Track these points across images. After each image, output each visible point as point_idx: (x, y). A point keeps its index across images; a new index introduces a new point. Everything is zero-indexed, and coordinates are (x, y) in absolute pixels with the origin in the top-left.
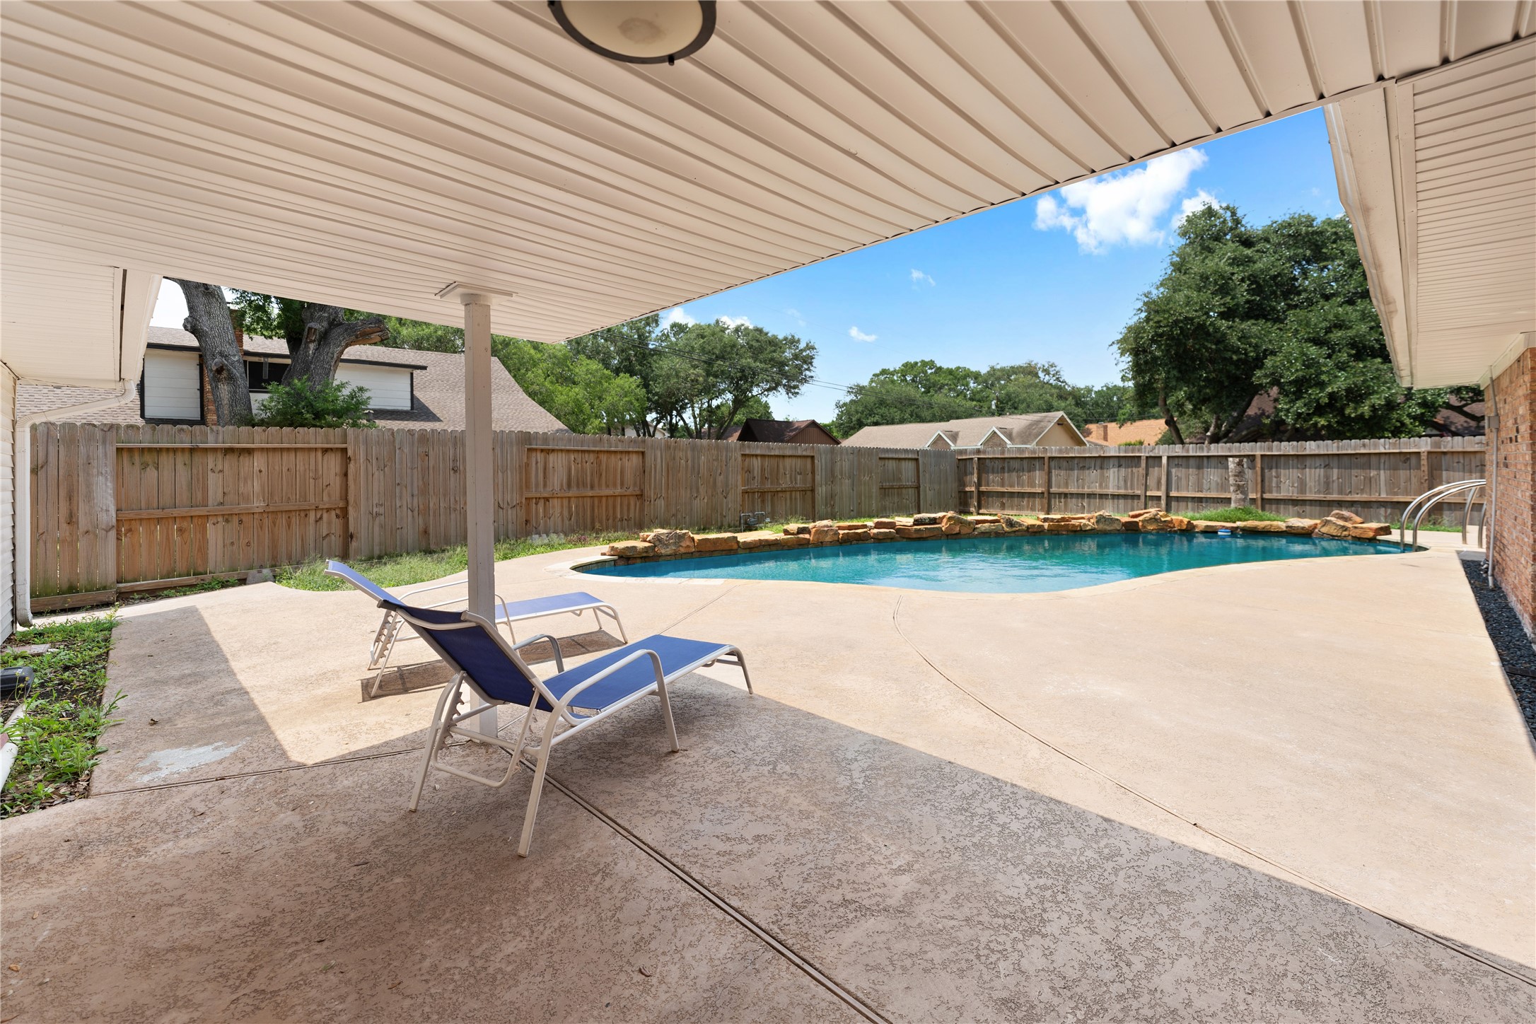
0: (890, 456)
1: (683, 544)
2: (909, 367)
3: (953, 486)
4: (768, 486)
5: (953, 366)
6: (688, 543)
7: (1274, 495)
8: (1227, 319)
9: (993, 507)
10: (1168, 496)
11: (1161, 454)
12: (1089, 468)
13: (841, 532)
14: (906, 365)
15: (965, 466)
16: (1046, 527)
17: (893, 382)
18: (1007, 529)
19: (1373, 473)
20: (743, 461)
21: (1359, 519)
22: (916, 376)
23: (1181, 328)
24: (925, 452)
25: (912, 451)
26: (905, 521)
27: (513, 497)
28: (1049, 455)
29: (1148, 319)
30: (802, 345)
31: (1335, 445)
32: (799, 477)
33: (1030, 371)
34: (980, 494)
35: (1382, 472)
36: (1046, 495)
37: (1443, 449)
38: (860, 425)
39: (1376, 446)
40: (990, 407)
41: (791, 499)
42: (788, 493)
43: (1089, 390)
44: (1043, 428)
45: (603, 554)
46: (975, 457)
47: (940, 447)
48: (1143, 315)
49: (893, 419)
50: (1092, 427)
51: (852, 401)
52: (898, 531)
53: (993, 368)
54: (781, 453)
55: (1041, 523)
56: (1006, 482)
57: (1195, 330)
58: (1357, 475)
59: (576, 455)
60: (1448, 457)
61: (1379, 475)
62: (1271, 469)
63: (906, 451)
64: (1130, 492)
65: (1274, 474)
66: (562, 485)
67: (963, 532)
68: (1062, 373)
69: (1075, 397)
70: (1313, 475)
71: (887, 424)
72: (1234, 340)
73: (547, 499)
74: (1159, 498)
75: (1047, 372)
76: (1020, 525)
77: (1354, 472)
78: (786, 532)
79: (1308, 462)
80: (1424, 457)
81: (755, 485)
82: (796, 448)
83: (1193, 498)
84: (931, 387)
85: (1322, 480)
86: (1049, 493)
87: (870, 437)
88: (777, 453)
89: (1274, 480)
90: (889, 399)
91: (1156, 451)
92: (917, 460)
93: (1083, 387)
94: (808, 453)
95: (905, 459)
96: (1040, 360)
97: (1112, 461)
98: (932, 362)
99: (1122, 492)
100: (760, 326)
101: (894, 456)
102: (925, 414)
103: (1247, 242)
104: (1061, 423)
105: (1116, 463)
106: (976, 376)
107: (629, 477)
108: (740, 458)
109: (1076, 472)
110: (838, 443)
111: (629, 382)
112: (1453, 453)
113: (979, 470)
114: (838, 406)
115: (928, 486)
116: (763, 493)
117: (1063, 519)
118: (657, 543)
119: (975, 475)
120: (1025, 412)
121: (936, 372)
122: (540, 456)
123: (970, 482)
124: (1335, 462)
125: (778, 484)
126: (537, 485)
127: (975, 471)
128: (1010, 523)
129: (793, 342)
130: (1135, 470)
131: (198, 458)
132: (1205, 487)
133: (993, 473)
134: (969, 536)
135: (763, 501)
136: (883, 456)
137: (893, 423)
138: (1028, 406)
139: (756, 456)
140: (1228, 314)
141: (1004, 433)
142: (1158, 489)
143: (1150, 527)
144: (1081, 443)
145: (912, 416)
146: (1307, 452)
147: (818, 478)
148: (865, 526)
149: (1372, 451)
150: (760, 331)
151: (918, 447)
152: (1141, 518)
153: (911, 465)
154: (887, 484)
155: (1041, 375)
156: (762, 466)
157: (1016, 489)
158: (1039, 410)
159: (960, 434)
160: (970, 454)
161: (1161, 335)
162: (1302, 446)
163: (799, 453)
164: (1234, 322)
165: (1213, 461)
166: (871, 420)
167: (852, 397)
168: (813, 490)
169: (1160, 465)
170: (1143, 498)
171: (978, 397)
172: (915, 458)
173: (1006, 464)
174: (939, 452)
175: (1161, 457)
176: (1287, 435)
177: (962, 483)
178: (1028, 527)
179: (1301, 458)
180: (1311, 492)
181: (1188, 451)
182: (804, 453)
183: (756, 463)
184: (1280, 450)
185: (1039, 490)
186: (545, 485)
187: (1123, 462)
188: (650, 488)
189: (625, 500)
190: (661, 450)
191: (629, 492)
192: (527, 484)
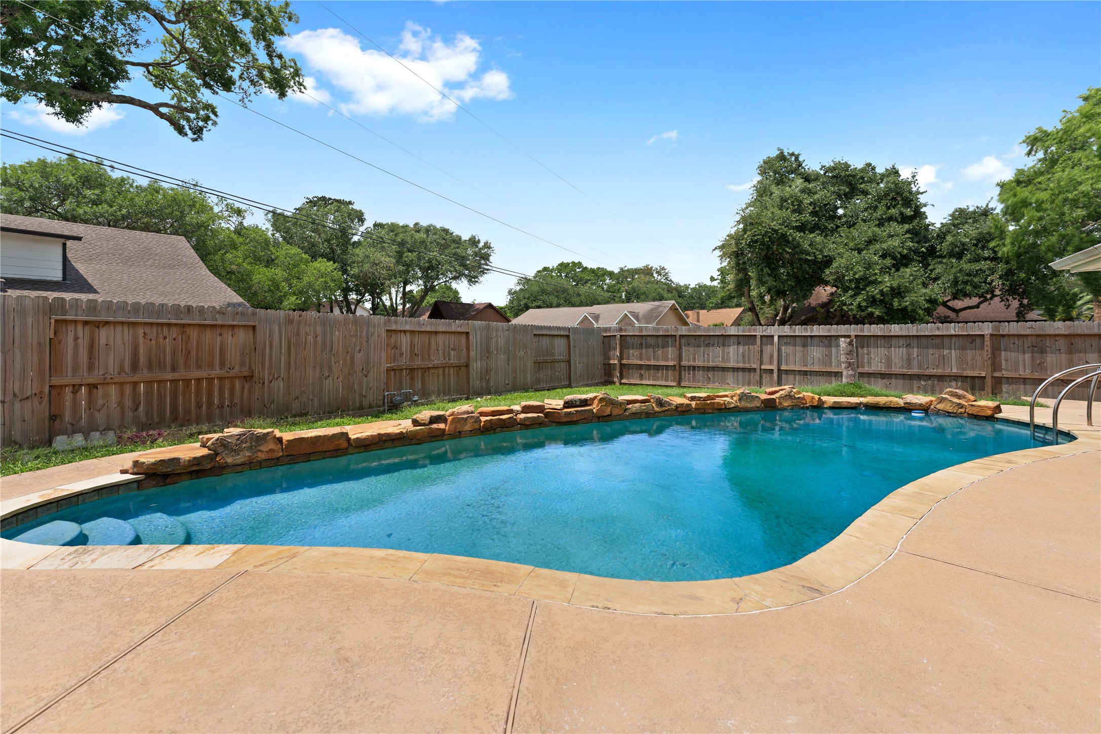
0: (544, 333)
1: (264, 448)
2: (563, 266)
3: (599, 359)
4: (418, 362)
5: (595, 266)
6: (271, 446)
7: (866, 369)
8: (800, 231)
9: (633, 377)
10: (779, 370)
11: (772, 334)
12: (713, 345)
13: (483, 419)
14: (562, 264)
15: (609, 342)
16: (694, 406)
17: (552, 277)
18: (657, 409)
19: (946, 352)
20: (389, 337)
21: (972, 398)
22: (568, 273)
23: (769, 237)
24: (575, 330)
25: (564, 329)
26: (554, 402)
27: (25, 386)
28: (680, 333)
29: (745, 230)
30: (481, 245)
31: (915, 328)
32: (452, 353)
33: (647, 271)
34: (622, 366)
35: (953, 351)
36: (677, 368)
37: (1001, 333)
38: (527, 308)
39: (947, 329)
40: (621, 297)
41: (444, 375)
42: (441, 371)
43: (687, 287)
44: (661, 312)
45: (124, 472)
46: (618, 334)
47: (586, 325)
48: (741, 226)
49: (551, 304)
50: (689, 313)
51: (521, 290)
52: (547, 415)
53: (622, 269)
54: (433, 329)
55: (689, 402)
56: (644, 356)
57: (778, 239)
58: (933, 354)
59: (148, 330)
60: (1006, 339)
61: (951, 353)
62: (863, 348)
63: (559, 328)
64: (747, 366)
65: (865, 351)
66: (121, 367)
67: (614, 413)
68: (669, 274)
69: (678, 291)
70: (897, 354)
71: (547, 307)
72: (806, 246)
73: (96, 386)
74: (771, 371)
75: (659, 273)
76: (670, 404)
77: (931, 351)
78: (415, 423)
79: (894, 342)
80: (987, 338)
81: (403, 362)
82: (450, 324)
83: (800, 371)
84: (580, 281)
85: (905, 357)
86: (680, 366)
87: (533, 317)
88: (428, 329)
89: (866, 356)
90: (549, 289)
91: (769, 331)
92: (568, 336)
93: (682, 285)
94: (463, 329)
95: (557, 336)
96: (655, 265)
97: (732, 339)
98: (580, 263)
99: (741, 365)
100: (446, 227)
101: (548, 333)
102: (575, 299)
103: (807, 179)
104: (673, 309)
105: (736, 341)
106: (611, 274)
107: (232, 355)
108: (384, 334)
109: (702, 348)
110: (509, 321)
111: (325, 266)
112: (1009, 335)
113: (621, 345)
114: (510, 292)
115: (577, 359)
116: (412, 370)
117: (709, 398)
118: (220, 450)
119: (618, 350)
120: (644, 301)
121: (582, 271)
123: (614, 355)
124: (915, 342)
125: (429, 359)
126: (76, 368)
127: (618, 346)
128: (660, 403)
129: (474, 242)
130: (751, 347)
132: (810, 362)
133: (633, 349)
134: (620, 418)
135: (412, 379)
136: (538, 333)
137: (551, 307)
138: (647, 297)
139: (405, 332)
140: (802, 228)
141: (633, 316)
142: (771, 363)
143: (786, 404)
144: (685, 323)
145: (565, 301)
146: (892, 334)
147: (472, 354)
148: (511, 411)
149: (945, 333)
150: (446, 231)
151: (569, 325)
152: (777, 395)
153: (563, 341)
154: (541, 359)
155: (655, 275)
156: (411, 342)
157: (652, 363)
158: (654, 300)
159: (601, 316)
160: (614, 331)
161: (756, 242)
162: (888, 328)
163: (453, 329)
164: (804, 233)
165: (816, 340)
166: (535, 304)
167: (521, 287)
168: (467, 366)
169: (772, 344)
170: (758, 371)
171: (611, 290)
172: (566, 335)
173: (644, 341)
174: (586, 330)
175: (773, 336)
176: (836, 320)
177: (607, 357)
178: (677, 407)
179: (887, 338)
180: (895, 367)
181: (795, 331)
182: (459, 330)
183: (405, 340)
184: (870, 331)
185: (671, 364)
186: (91, 368)
187: (741, 339)
188: (263, 368)
189: (227, 383)
190: (280, 324)
191: (232, 373)
192: (55, 367)
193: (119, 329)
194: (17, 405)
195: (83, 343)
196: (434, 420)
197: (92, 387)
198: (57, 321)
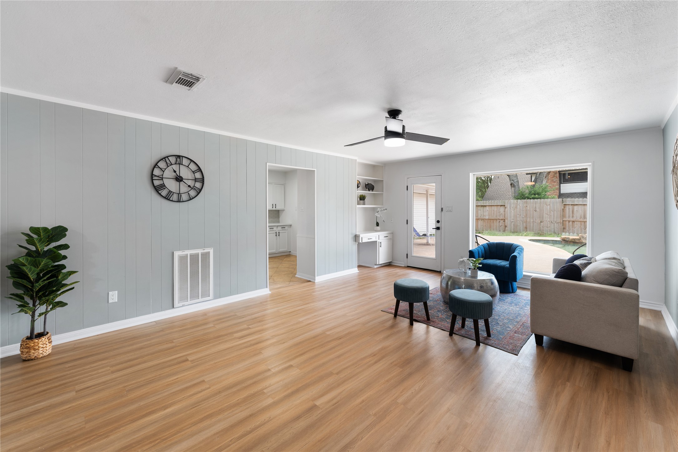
118: (581, 238)
126: (569, 216)
192: (564, 216)
193: (580, 206)
194: (556, 224)
195: (571, 210)
197: (573, 221)
198: (564, 204)
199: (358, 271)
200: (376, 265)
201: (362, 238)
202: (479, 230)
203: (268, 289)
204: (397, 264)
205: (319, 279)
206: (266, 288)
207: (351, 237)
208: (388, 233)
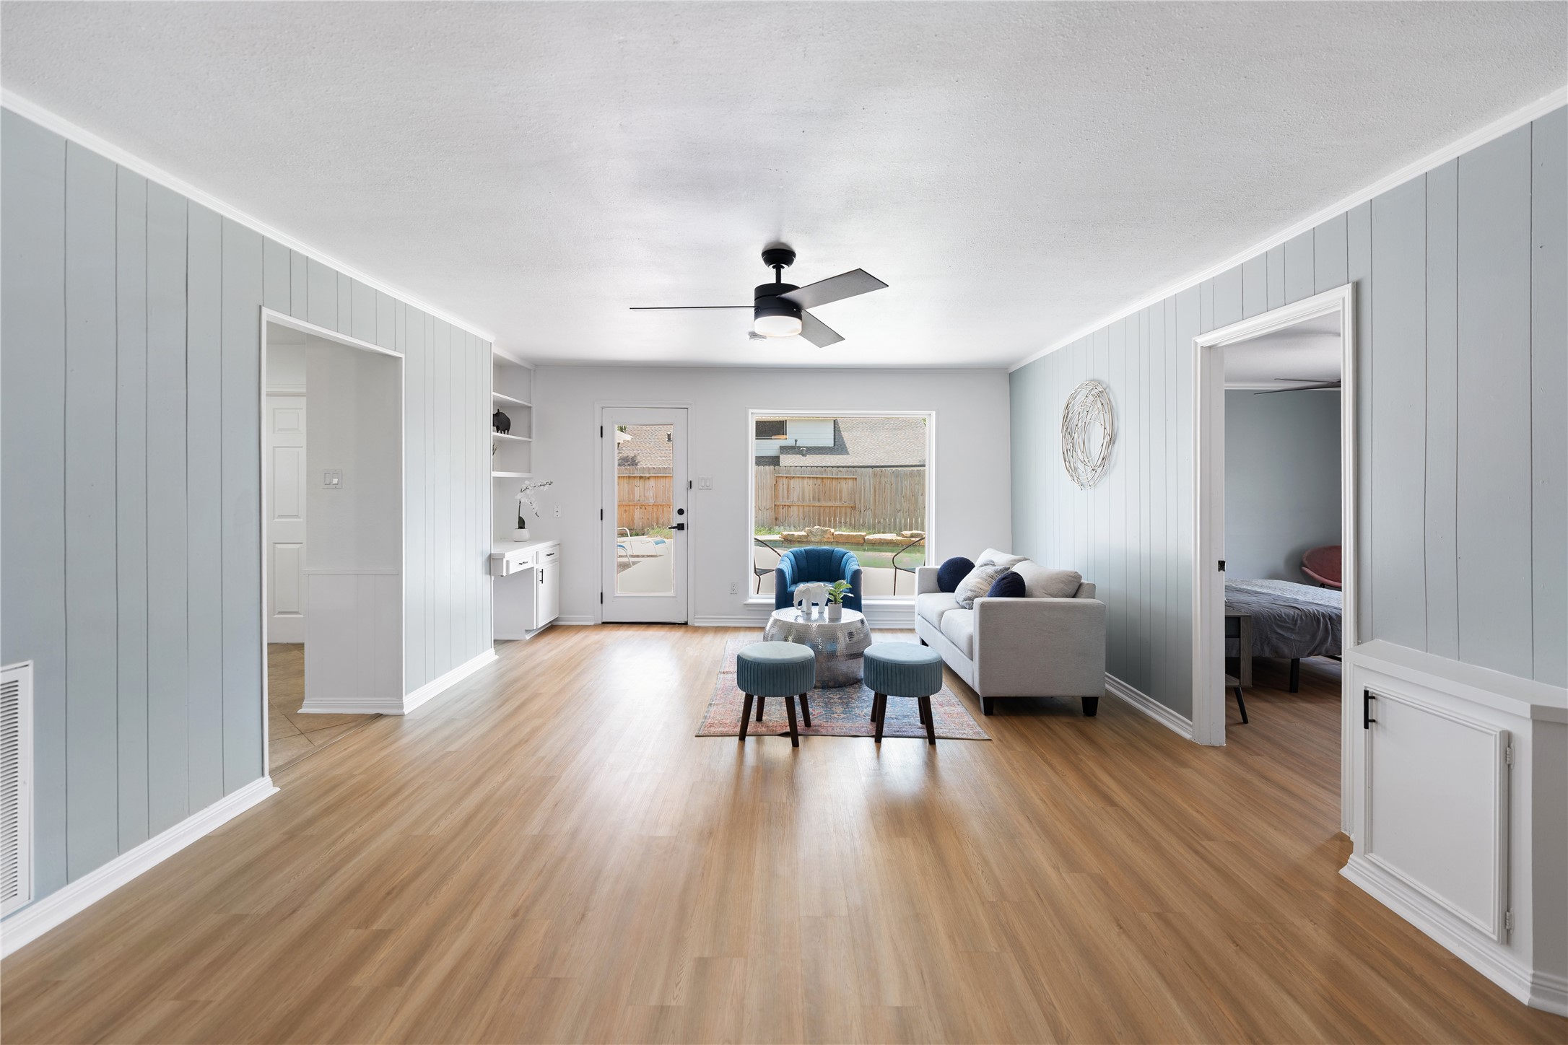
6: (829, 536)
27: (769, 504)
59: (808, 480)
66: (799, 498)
73: (789, 506)
107: (845, 495)
118: (810, 534)
122: (785, 481)
126: (783, 498)
131: (631, 481)
186: (788, 498)
188: (860, 503)
189: (843, 510)
190: (869, 477)
191: (845, 504)
196: (912, 536)
198: (777, 477)
199: (497, 657)
200: (528, 631)
201: (507, 562)
202: (635, 527)
203: (267, 778)
204: (577, 620)
205: (413, 702)
206: (261, 779)
207: (478, 565)
208: (552, 546)
